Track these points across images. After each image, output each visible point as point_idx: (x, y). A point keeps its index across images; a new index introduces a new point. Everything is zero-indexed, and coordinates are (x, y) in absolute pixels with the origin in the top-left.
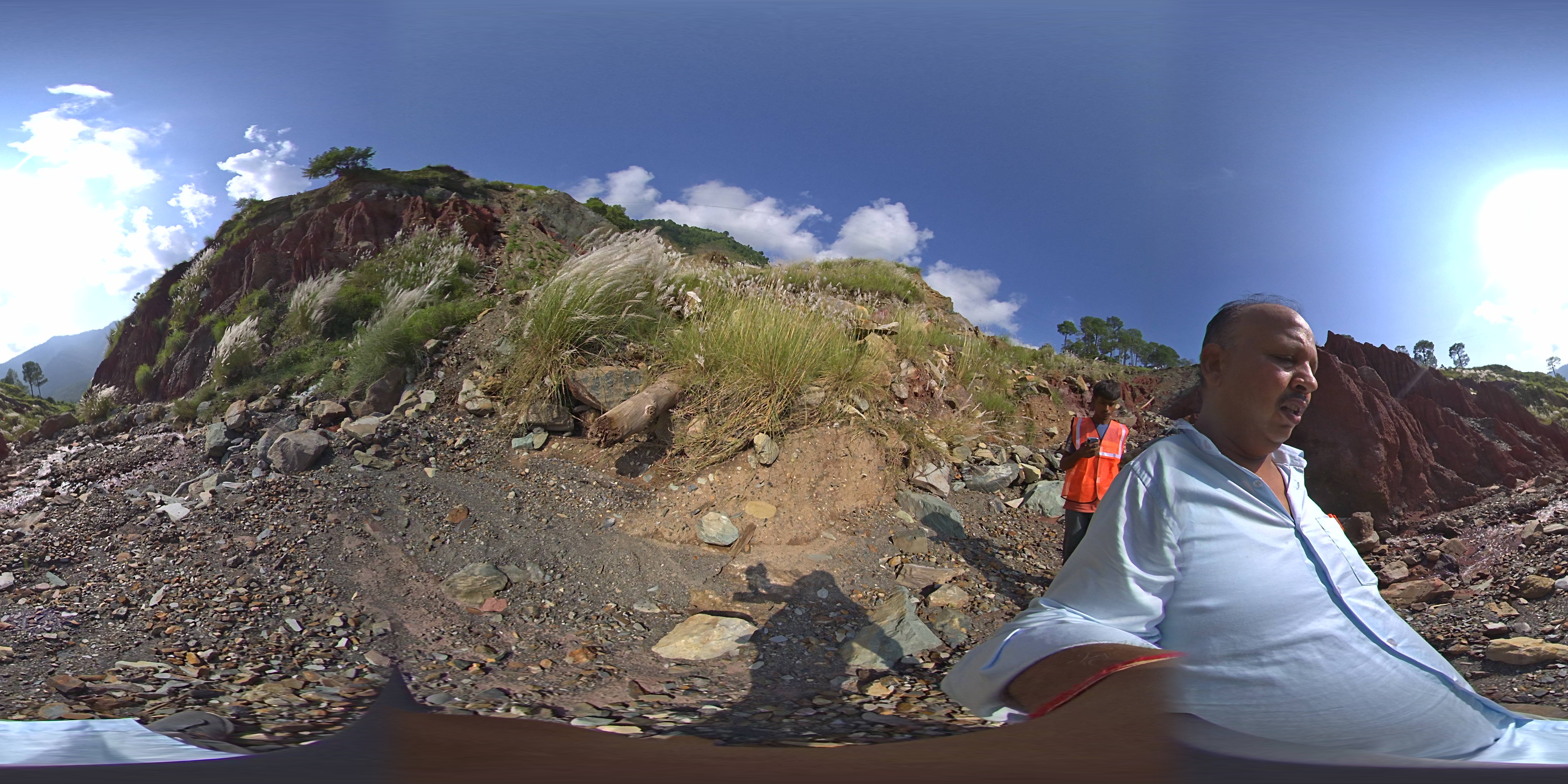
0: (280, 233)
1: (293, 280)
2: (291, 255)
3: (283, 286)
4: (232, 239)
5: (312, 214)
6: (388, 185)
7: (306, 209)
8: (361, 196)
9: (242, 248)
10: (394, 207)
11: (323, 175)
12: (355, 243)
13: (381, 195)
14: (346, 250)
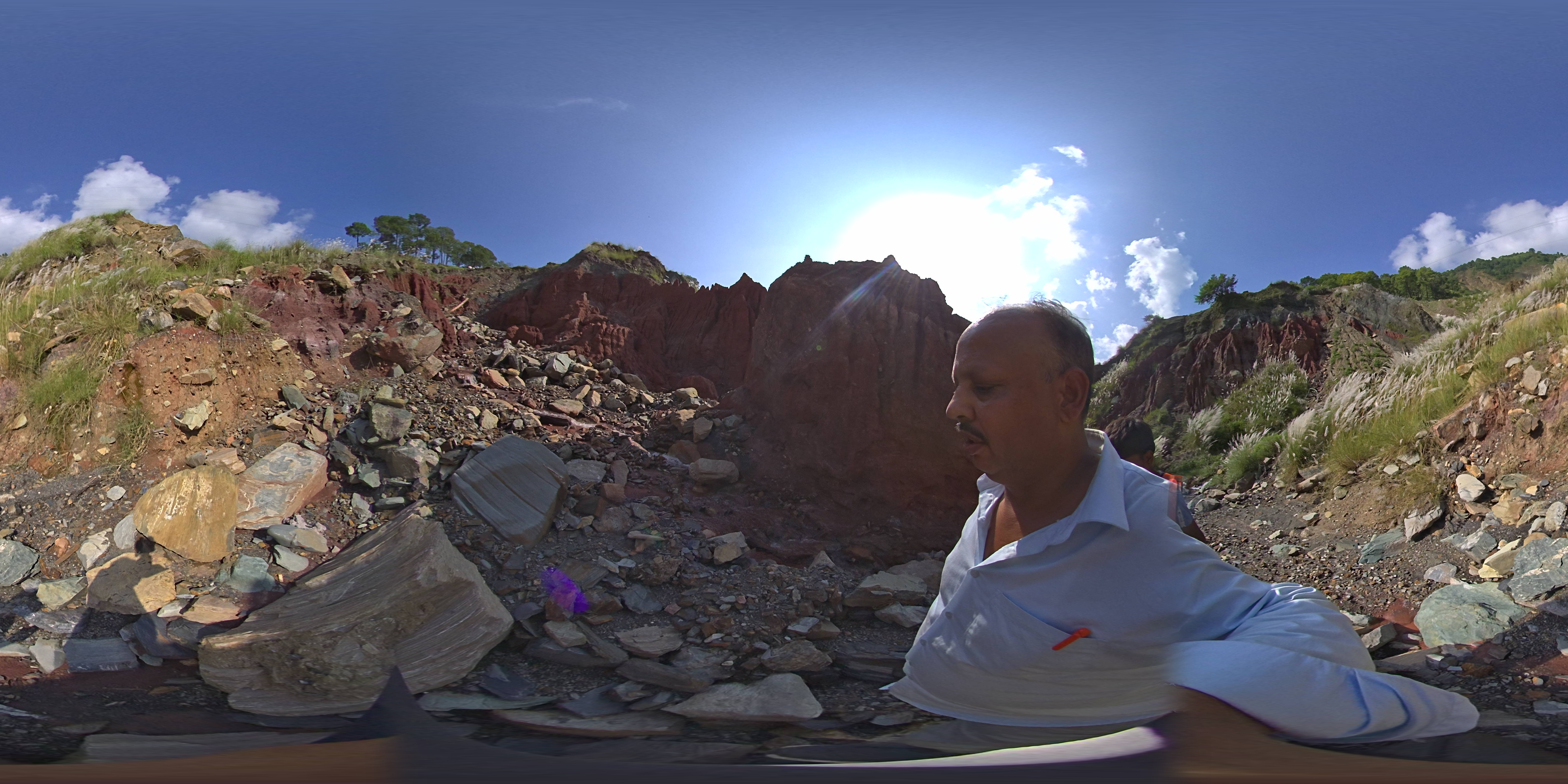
0: (1176, 356)
2: (1184, 380)
4: (1139, 354)
7: (1194, 334)
8: (1231, 324)
9: (1148, 366)
10: (1252, 334)
11: (1206, 300)
12: (1227, 372)
13: (1243, 323)
14: (1221, 378)
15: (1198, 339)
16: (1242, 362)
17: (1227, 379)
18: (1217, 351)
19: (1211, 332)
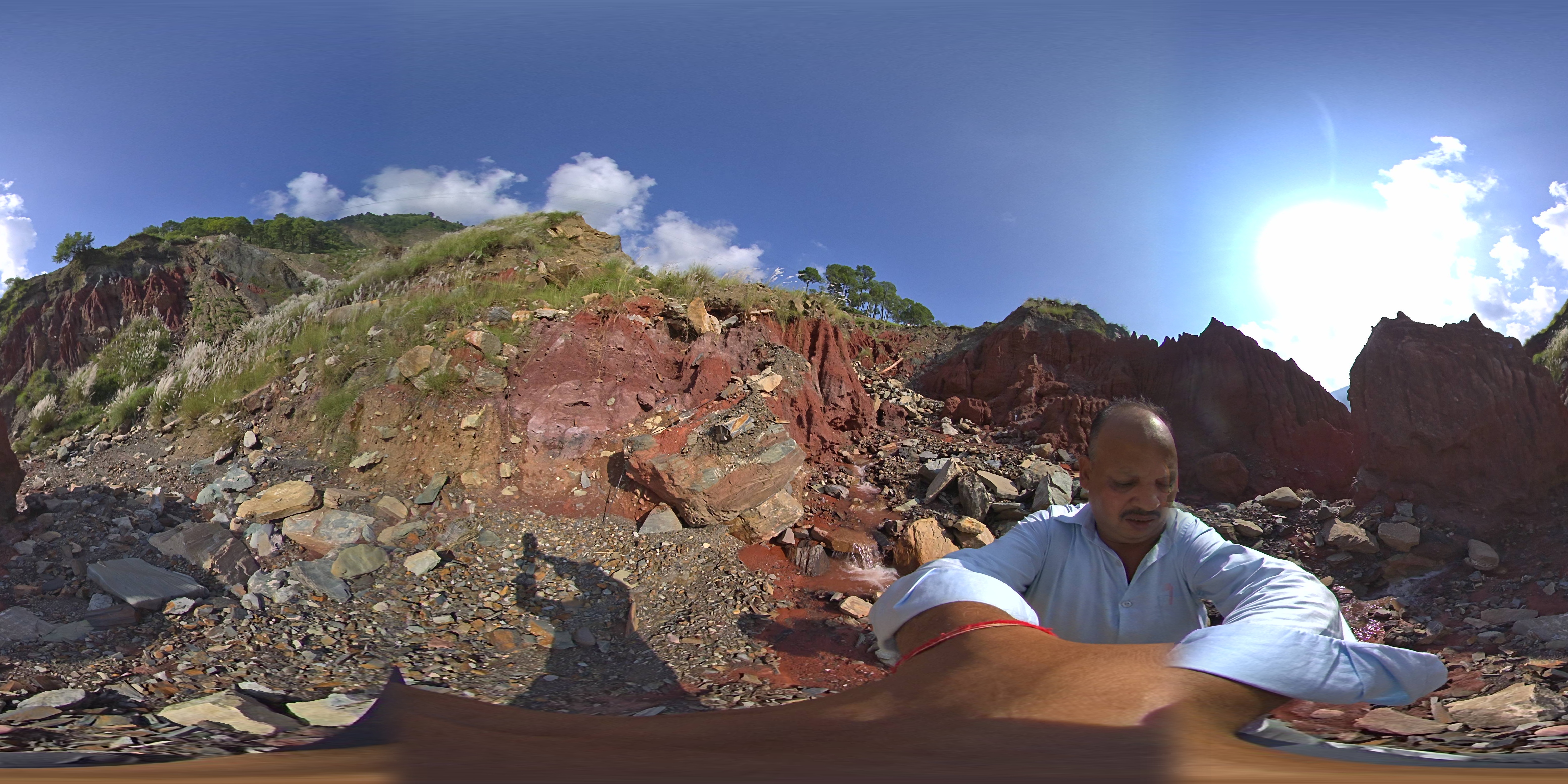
0: (45, 317)
1: (62, 361)
2: (57, 340)
3: (57, 365)
6: (108, 266)
7: (58, 292)
8: (93, 282)
10: (116, 291)
12: (96, 328)
13: (106, 278)
14: (91, 334)
15: (62, 298)
16: (109, 319)
17: (97, 335)
18: (84, 309)
19: (74, 291)
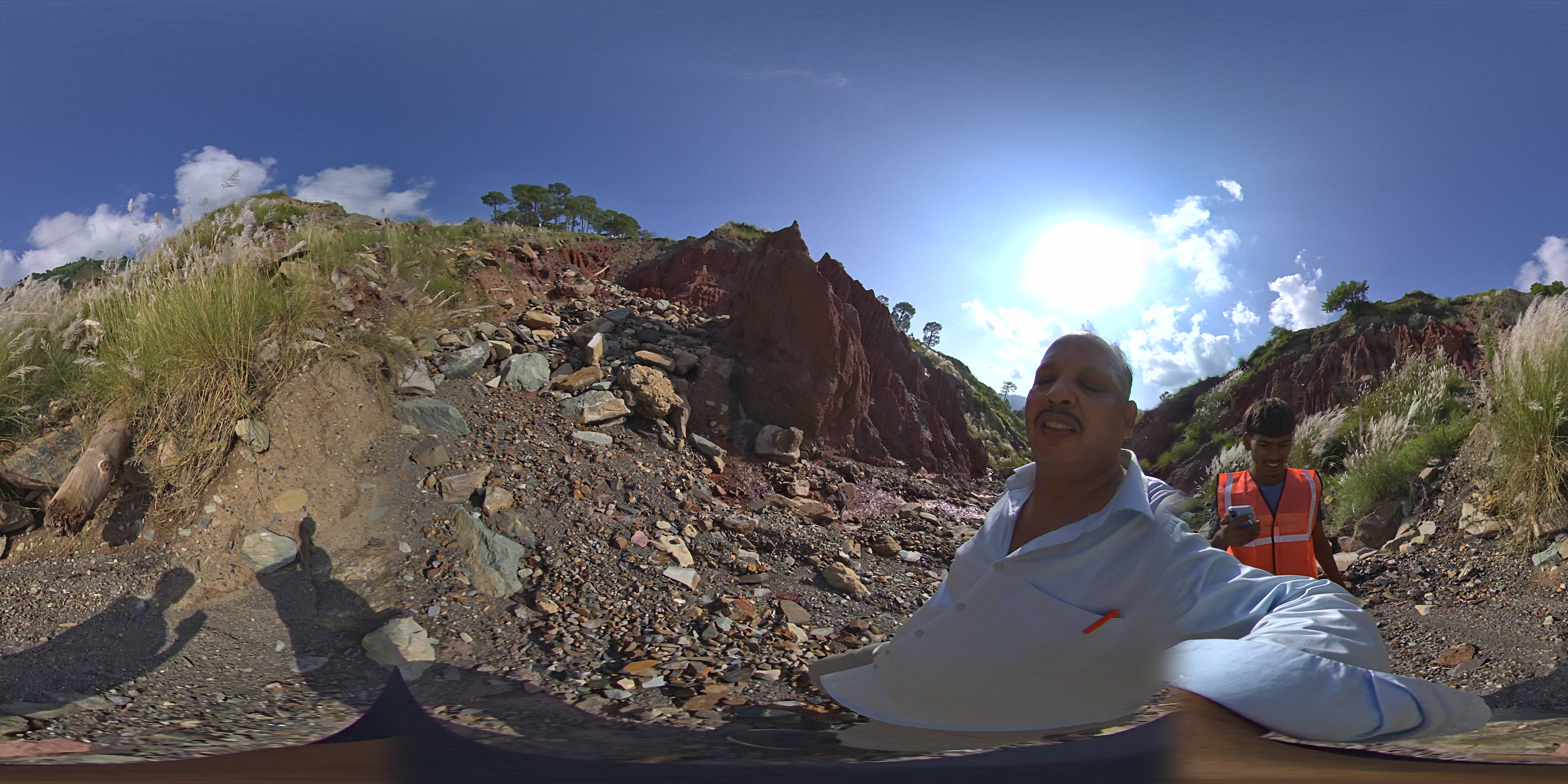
0: (1299, 364)
4: (1260, 365)
5: (1326, 348)
6: (1381, 318)
7: (1322, 342)
8: (1363, 329)
9: (1266, 375)
10: (1388, 338)
11: (1336, 309)
12: (1358, 377)
13: (1377, 327)
14: (1351, 383)
16: (1377, 365)
17: (1358, 384)
18: (1346, 356)
19: (1340, 340)
